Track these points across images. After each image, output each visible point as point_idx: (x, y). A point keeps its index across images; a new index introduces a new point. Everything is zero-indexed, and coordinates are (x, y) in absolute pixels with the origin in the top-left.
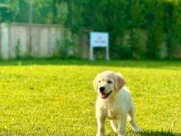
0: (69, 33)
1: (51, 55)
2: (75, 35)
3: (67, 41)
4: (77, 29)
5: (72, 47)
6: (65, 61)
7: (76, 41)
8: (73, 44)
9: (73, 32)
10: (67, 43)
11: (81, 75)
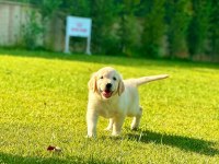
0: (39, 15)
1: (13, 44)
2: (47, 18)
3: (35, 25)
4: (50, 11)
5: (41, 34)
6: (31, 53)
7: (48, 27)
8: (43, 30)
9: (44, 15)
10: (35, 29)
11: (46, 70)
